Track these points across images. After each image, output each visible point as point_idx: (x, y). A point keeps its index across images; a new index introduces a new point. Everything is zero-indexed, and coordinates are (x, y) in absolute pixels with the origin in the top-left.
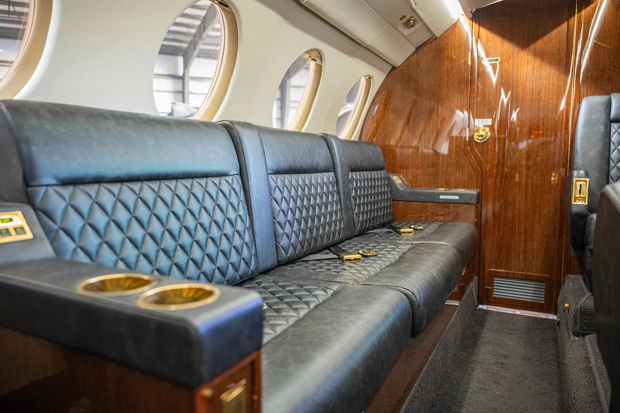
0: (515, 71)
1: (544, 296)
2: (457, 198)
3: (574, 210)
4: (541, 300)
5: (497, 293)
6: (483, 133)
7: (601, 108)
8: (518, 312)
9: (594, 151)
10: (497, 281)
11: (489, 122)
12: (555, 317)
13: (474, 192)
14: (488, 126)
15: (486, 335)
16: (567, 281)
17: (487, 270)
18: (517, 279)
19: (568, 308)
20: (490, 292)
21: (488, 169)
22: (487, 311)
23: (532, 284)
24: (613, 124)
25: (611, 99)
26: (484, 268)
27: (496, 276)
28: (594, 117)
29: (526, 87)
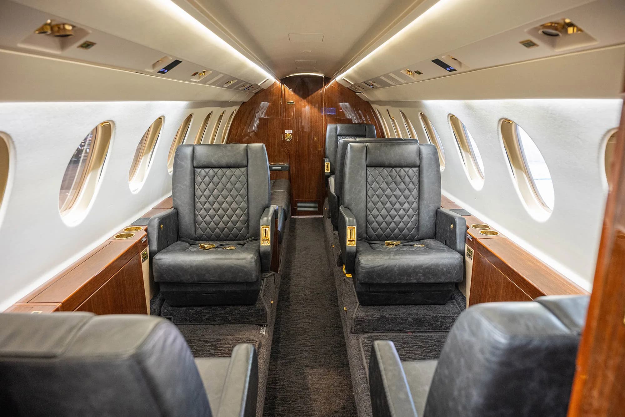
0: (301, 109)
1: (317, 208)
2: (280, 168)
3: (326, 174)
4: (317, 210)
5: (299, 210)
6: (289, 137)
7: (334, 130)
8: (308, 217)
9: (332, 148)
10: (298, 204)
11: (291, 131)
12: (322, 216)
13: (286, 165)
14: (291, 133)
15: (298, 226)
16: (325, 200)
17: (294, 200)
18: (307, 202)
19: (326, 210)
20: (296, 210)
21: (292, 153)
22: (296, 218)
23: (312, 204)
24: (338, 137)
25: (337, 126)
26: (293, 199)
27: (298, 202)
28: (332, 134)
29: (306, 117)
